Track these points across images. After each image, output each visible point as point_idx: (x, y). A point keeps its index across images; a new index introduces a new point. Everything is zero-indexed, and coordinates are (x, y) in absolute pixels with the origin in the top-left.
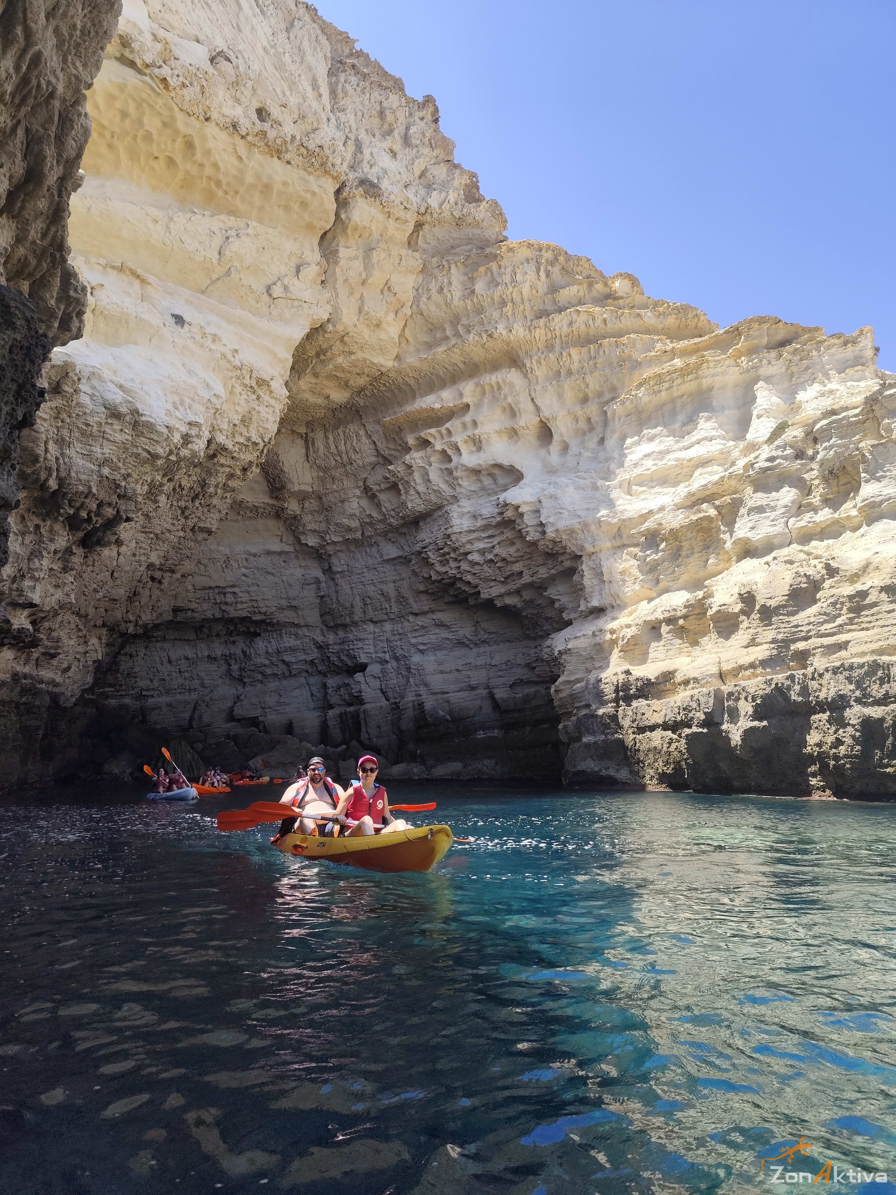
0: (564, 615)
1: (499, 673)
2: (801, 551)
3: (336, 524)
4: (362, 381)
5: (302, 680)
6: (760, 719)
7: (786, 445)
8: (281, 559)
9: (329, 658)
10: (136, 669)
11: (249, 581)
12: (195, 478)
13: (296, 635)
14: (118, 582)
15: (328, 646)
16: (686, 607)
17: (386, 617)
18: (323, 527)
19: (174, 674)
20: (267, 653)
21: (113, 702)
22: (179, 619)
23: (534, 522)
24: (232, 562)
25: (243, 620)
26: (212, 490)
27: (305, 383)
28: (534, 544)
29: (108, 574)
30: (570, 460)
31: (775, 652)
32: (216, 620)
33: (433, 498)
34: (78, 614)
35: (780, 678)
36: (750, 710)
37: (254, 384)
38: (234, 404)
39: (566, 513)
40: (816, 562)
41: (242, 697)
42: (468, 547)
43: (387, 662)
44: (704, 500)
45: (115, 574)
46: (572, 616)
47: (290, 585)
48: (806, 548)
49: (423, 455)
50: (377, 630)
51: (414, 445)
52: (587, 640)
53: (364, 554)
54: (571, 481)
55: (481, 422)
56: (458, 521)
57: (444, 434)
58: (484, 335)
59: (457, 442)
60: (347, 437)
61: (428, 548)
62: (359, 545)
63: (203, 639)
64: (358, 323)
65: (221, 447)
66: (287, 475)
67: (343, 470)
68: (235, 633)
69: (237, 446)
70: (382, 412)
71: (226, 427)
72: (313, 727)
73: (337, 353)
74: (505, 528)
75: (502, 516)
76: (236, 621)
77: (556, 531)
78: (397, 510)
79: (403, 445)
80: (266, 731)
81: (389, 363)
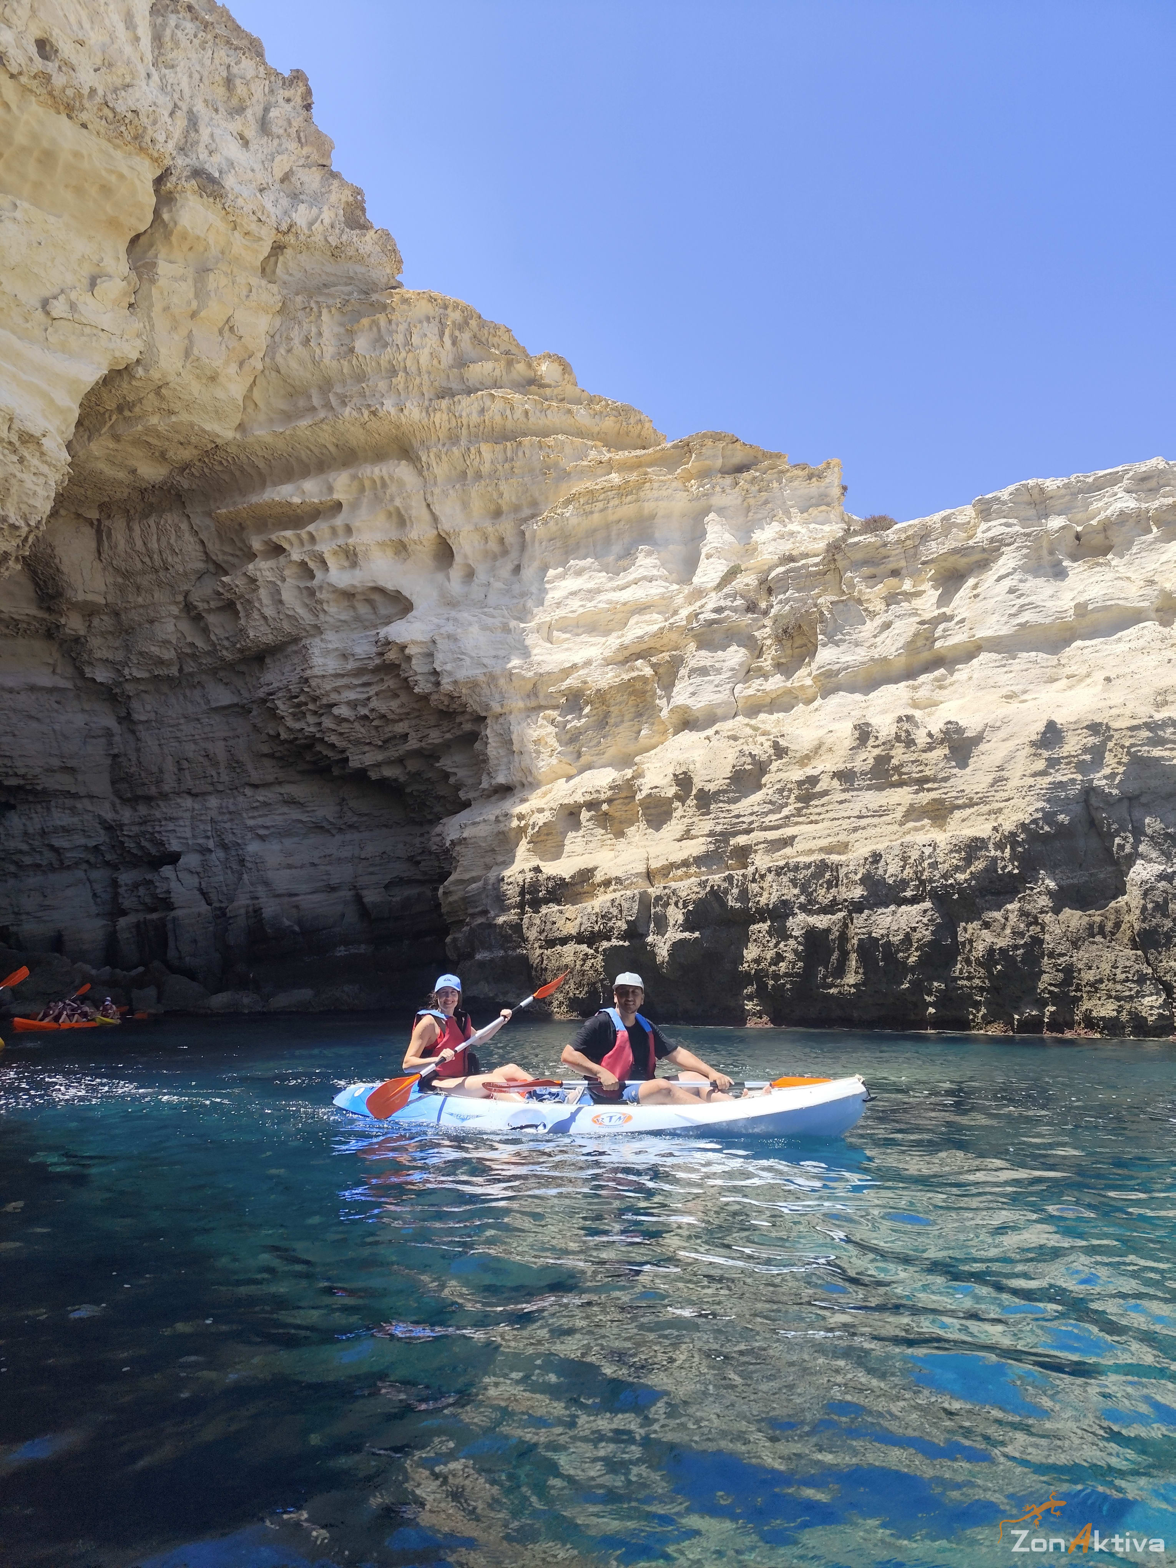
0: (461, 794)
1: (371, 869)
2: (747, 725)
3: (141, 653)
4: (186, 454)
5: (80, 874)
6: (692, 930)
7: (736, 593)
8: (53, 699)
9: (122, 843)
13: (73, 810)
15: (121, 826)
16: (611, 788)
17: (210, 788)
18: (120, 656)
20: (26, 833)
23: (426, 669)
27: (99, 447)
28: (424, 698)
30: (476, 591)
31: (712, 847)
33: (286, 626)
35: (716, 879)
36: (681, 918)
37: (14, 439)
39: (468, 659)
40: (762, 739)
42: (334, 697)
43: (210, 851)
44: (639, 656)
46: (471, 795)
47: (66, 737)
48: (753, 722)
49: (274, 566)
50: (197, 806)
51: (262, 552)
52: (488, 827)
53: (181, 698)
54: (475, 619)
55: (358, 529)
56: (321, 661)
57: (305, 539)
58: (365, 411)
59: (323, 553)
60: (162, 531)
61: (277, 695)
62: (174, 685)
64: (182, 371)
66: (65, 578)
67: (154, 576)
70: (215, 501)
72: (93, 942)
73: (150, 409)
74: (386, 674)
75: (382, 658)
77: (453, 683)
78: (233, 640)
79: (245, 550)
80: (20, 947)
81: (227, 434)
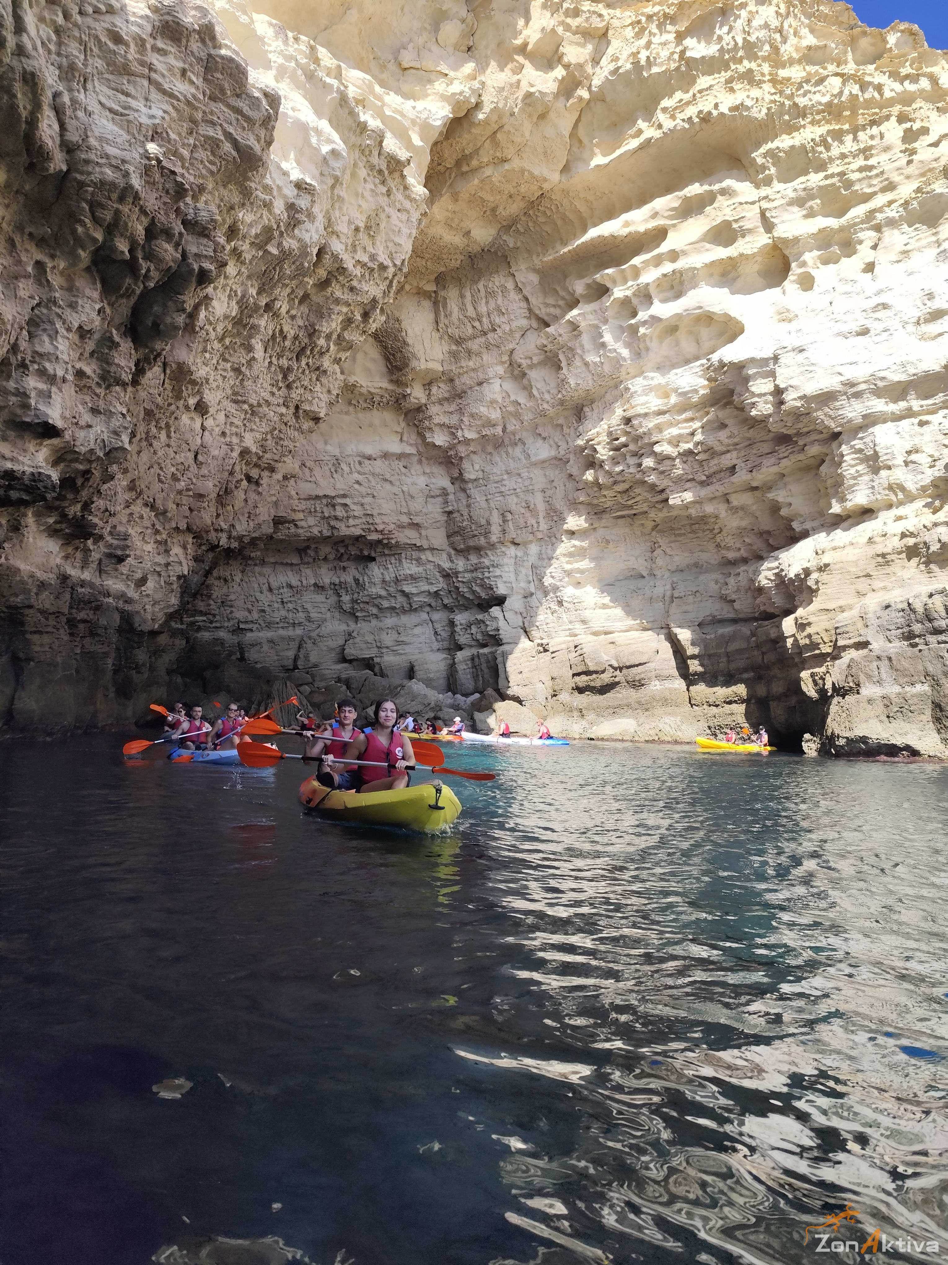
0: (795, 525)
1: (685, 608)
3: (472, 415)
4: (514, 208)
5: (424, 616)
8: (401, 464)
9: (457, 588)
10: (232, 597)
11: (363, 490)
12: (301, 323)
13: (418, 560)
14: (204, 471)
15: (456, 573)
17: (531, 537)
18: (453, 420)
19: (276, 605)
20: (384, 581)
21: (205, 635)
22: (279, 536)
23: (766, 388)
24: (343, 466)
25: (357, 539)
26: (322, 342)
27: (440, 210)
28: (761, 422)
29: (191, 455)
30: (818, 300)
32: (324, 539)
33: (608, 371)
34: (152, 506)
37: (384, 167)
38: (357, 194)
39: (820, 372)
41: (354, 634)
42: (655, 435)
43: (533, 593)
45: (200, 458)
46: (808, 525)
47: (412, 497)
49: (597, 308)
50: (519, 554)
51: (583, 296)
52: (858, 551)
53: (504, 455)
54: (823, 327)
55: (684, 253)
56: (643, 399)
57: (629, 274)
58: (696, 120)
59: (648, 284)
60: (490, 294)
61: (597, 440)
62: (498, 444)
63: (308, 563)
64: (516, 110)
65: (336, 265)
66: (410, 349)
67: (483, 340)
68: (346, 557)
69: (359, 267)
70: (538, 256)
71: (345, 230)
72: (438, 671)
73: (485, 160)
74: (712, 405)
75: (713, 384)
76: (347, 542)
77: (801, 398)
78: (554, 391)
79: (567, 297)
80: (383, 675)
81: (555, 177)
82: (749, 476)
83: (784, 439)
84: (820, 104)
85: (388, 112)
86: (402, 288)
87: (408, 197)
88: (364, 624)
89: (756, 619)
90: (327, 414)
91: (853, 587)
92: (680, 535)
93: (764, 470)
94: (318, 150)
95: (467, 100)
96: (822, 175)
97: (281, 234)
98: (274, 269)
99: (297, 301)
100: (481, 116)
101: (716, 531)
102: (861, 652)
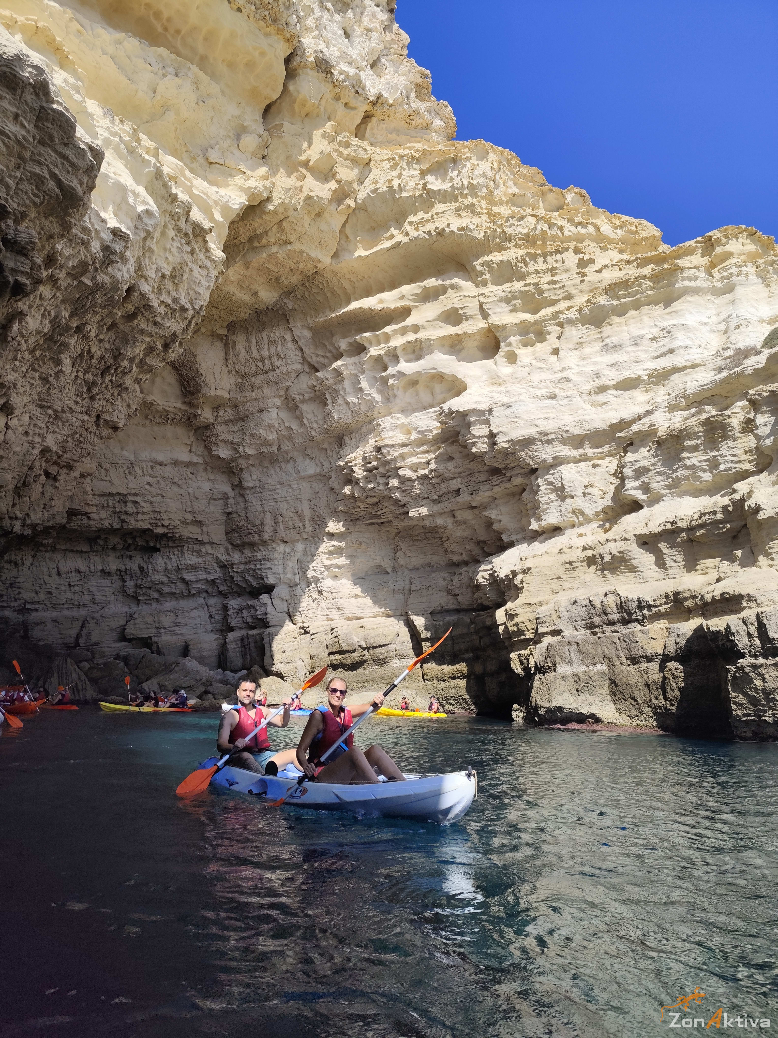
0: (504, 537)
3: (252, 435)
4: (294, 279)
5: (201, 601)
8: (189, 471)
9: (232, 577)
10: (21, 579)
11: (153, 490)
12: (108, 346)
13: (199, 552)
15: (232, 565)
17: (298, 537)
18: (237, 438)
19: (63, 588)
20: (166, 569)
22: (72, 526)
23: (485, 432)
24: (137, 469)
25: (145, 532)
26: (125, 363)
27: (234, 273)
28: (479, 457)
30: (520, 371)
32: (114, 531)
33: (364, 409)
37: (190, 231)
38: (165, 249)
39: (522, 423)
41: (135, 616)
42: (400, 462)
43: (296, 584)
44: (705, 402)
46: (514, 538)
47: (197, 499)
49: (357, 361)
50: (288, 550)
51: (346, 351)
52: (552, 559)
53: (278, 469)
54: (524, 391)
55: (424, 327)
56: (391, 434)
57: (382, 338)
58: (434, 233)
59: (396, 347)
60: (272, 342)
61: (354, 463)
62: (274, 460)
63: (97, 551)
64: (299, 207)
65: (143, 303)
66: (203, 378)
67: (264, 377)
68: (133, 547)
69: (163, 307)
70: (311, 317)
71: (153, 276)
72: (210, 650)
73: (273, 240)
74: (443, 443)
75: (444, 426)
76: (135, 534)
77: (508, 441)
78: (321, 422)
79: (334, 351)
80: (159, 652)
81: (326, 260)
82: (470, 498)
83: (496, 471)
84: (521, 234)
85: (195, 192)
86: (199, 330)
87: (209, 258)
88: (145, 606)
89: (474, 610)
90: (125, 425)
91: (548, 586)
92: (417, 541)
93: (481, 493)
94: (134, 208)
95: (260, 194)
96: (523, 283)
97: (96, 270)
98: (87, 297)
99: (105, 328)
100: (271, 207)
101: (444, 539)
102: (555, 638)
